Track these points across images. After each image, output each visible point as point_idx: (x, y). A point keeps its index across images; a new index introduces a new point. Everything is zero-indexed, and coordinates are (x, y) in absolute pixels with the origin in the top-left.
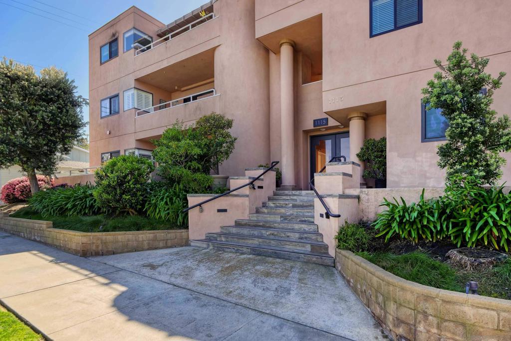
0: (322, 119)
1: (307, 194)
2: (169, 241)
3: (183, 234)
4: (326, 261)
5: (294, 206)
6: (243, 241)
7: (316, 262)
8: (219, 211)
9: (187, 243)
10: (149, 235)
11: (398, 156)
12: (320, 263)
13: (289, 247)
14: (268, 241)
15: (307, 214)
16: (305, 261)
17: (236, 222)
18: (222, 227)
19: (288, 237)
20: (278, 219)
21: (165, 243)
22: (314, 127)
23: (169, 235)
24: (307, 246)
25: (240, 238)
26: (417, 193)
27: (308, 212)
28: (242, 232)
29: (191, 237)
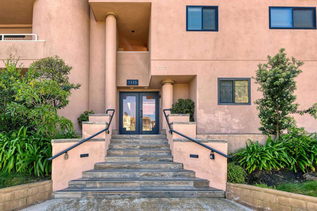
0: (135, 80)
1: (144, 137)
2: (30, 197)
3: (46, 185)
4: (218, 194)
5: (142, 148)
6: (121, 185)
7: (209, 196)
8: (82, 156)
9: (50, 196)
10: (4, 195)
11: (204, 112)
12: (212, 196)
13: (173, 185)
14: (150, 182)
15: (160, 154)
16: (199, 196)
17: (95, 166)
18: (84, 173)
19: (162, 176)
20: (138, 160)
21: (25, 201)
22: (127, 85)
23: (30, 191)
24: (190, 183)
25: (117, 182)
26: (244, 138)
27: (160, 153)
28: (110, 175)
29: (55, 188)
